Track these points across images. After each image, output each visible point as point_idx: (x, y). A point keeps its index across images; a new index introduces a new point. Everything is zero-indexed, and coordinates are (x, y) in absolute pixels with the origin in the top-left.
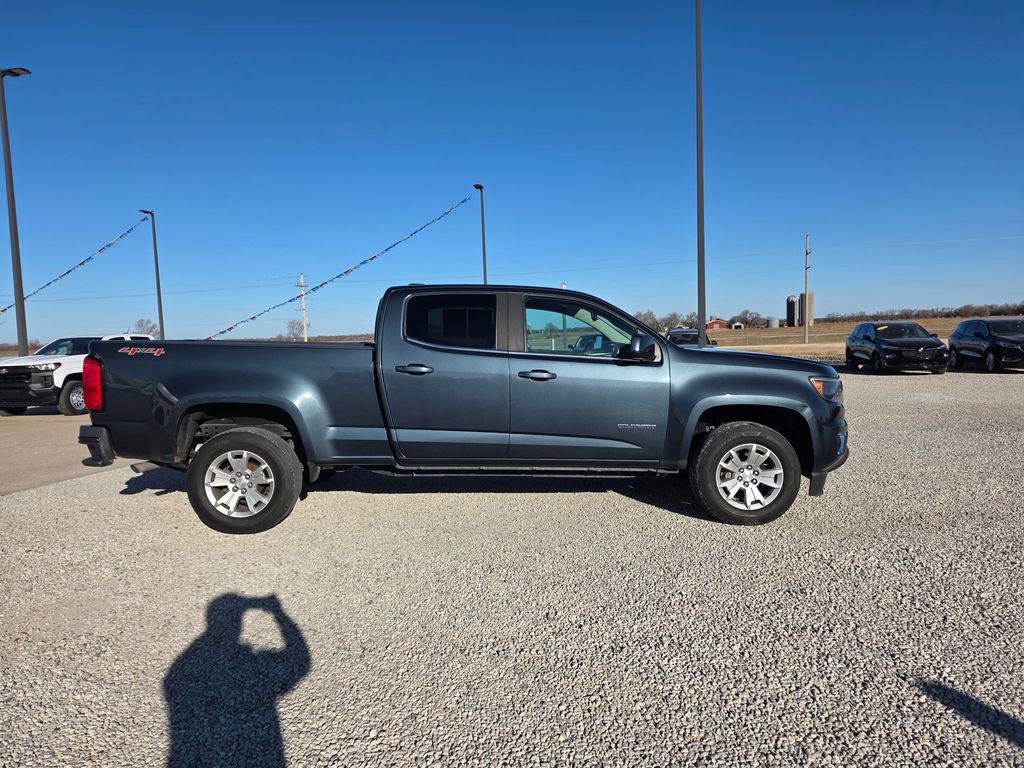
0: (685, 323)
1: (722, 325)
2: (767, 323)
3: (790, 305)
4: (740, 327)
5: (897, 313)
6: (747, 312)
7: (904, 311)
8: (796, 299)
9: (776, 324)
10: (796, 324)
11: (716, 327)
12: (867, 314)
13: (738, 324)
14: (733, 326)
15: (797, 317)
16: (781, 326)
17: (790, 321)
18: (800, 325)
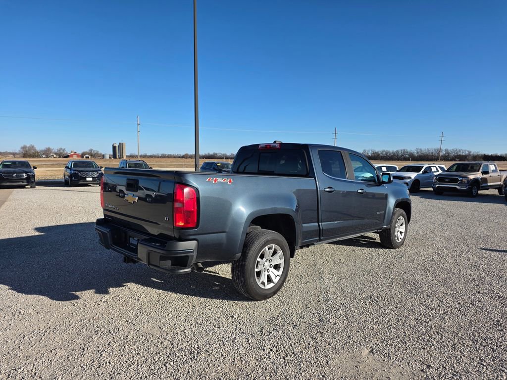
0: (56, 154)
1: (78, 156)
2: (103, 156)
3: (114, 148)
4: (89, 157)
5: (160, 155)
6: (91, 150)
7: (163, 154)
8: (117, 145)
9: (107, 157)
10: (117, 157)
11: (75, 156)
12: (148, 155)
13: (87, 156)
14: (85, 157)
15: (118, 154)
16: (110, 158)
17: (114, 156)
18: (119, 158)
